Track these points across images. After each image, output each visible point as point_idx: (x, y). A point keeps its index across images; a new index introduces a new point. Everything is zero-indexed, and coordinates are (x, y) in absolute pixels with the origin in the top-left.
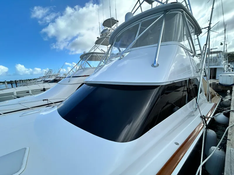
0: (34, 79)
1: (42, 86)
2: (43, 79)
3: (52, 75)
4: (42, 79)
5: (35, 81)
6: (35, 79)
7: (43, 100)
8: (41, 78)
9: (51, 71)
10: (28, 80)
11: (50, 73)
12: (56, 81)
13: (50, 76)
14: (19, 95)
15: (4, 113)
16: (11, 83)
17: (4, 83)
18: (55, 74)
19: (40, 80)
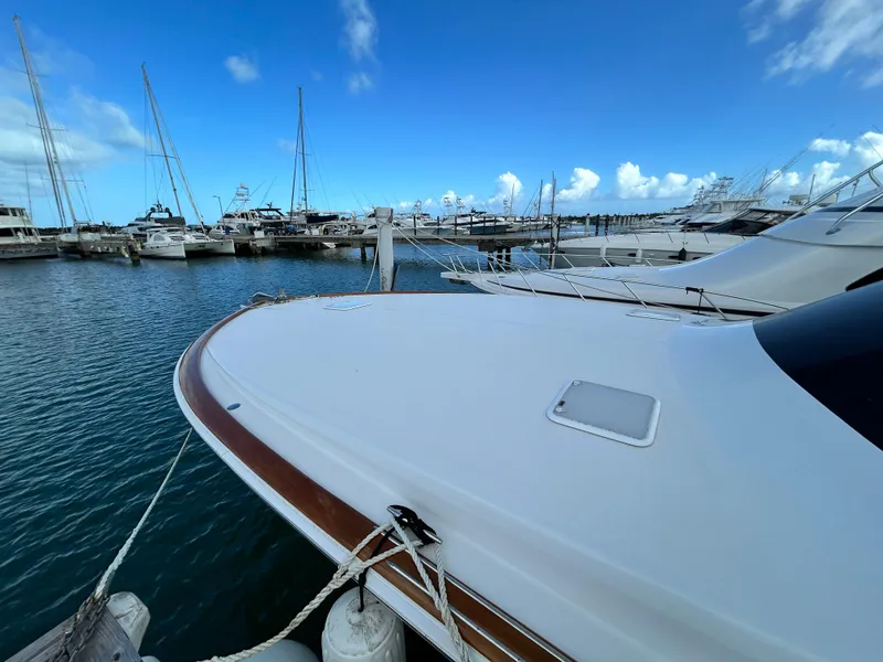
0: (653, 216)
1: (676, 240)
2: (684, 217)
3: (725, 203)
4: (677, 217)
5: (656, 223)
6: (658, 215)
7: (688, 289)
8: (678, 211)
9: (727, 182)
10: (636, 216)
11: (719, 192)
12: (740, 228)
13: (714, 204)
14: (614, 258)
15: (586, 297)
16: (596, 221)
17: (582, 220)
18: (737, 199)
19: (672, 219)
